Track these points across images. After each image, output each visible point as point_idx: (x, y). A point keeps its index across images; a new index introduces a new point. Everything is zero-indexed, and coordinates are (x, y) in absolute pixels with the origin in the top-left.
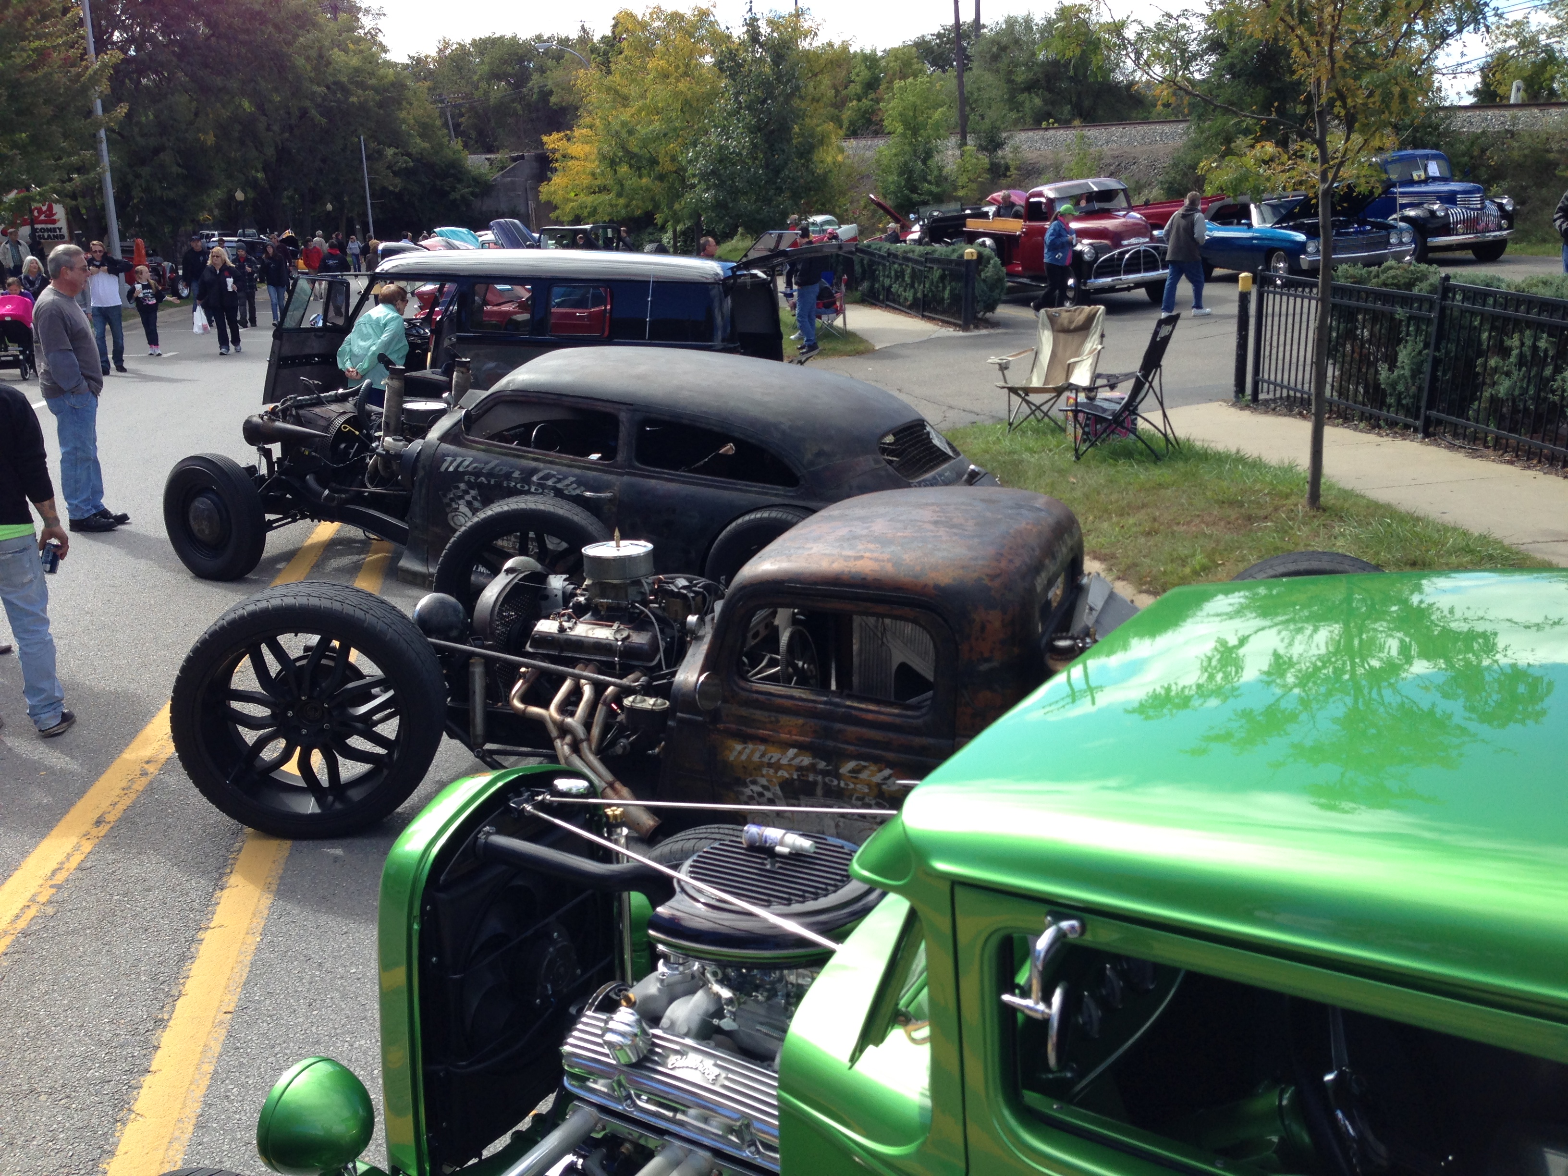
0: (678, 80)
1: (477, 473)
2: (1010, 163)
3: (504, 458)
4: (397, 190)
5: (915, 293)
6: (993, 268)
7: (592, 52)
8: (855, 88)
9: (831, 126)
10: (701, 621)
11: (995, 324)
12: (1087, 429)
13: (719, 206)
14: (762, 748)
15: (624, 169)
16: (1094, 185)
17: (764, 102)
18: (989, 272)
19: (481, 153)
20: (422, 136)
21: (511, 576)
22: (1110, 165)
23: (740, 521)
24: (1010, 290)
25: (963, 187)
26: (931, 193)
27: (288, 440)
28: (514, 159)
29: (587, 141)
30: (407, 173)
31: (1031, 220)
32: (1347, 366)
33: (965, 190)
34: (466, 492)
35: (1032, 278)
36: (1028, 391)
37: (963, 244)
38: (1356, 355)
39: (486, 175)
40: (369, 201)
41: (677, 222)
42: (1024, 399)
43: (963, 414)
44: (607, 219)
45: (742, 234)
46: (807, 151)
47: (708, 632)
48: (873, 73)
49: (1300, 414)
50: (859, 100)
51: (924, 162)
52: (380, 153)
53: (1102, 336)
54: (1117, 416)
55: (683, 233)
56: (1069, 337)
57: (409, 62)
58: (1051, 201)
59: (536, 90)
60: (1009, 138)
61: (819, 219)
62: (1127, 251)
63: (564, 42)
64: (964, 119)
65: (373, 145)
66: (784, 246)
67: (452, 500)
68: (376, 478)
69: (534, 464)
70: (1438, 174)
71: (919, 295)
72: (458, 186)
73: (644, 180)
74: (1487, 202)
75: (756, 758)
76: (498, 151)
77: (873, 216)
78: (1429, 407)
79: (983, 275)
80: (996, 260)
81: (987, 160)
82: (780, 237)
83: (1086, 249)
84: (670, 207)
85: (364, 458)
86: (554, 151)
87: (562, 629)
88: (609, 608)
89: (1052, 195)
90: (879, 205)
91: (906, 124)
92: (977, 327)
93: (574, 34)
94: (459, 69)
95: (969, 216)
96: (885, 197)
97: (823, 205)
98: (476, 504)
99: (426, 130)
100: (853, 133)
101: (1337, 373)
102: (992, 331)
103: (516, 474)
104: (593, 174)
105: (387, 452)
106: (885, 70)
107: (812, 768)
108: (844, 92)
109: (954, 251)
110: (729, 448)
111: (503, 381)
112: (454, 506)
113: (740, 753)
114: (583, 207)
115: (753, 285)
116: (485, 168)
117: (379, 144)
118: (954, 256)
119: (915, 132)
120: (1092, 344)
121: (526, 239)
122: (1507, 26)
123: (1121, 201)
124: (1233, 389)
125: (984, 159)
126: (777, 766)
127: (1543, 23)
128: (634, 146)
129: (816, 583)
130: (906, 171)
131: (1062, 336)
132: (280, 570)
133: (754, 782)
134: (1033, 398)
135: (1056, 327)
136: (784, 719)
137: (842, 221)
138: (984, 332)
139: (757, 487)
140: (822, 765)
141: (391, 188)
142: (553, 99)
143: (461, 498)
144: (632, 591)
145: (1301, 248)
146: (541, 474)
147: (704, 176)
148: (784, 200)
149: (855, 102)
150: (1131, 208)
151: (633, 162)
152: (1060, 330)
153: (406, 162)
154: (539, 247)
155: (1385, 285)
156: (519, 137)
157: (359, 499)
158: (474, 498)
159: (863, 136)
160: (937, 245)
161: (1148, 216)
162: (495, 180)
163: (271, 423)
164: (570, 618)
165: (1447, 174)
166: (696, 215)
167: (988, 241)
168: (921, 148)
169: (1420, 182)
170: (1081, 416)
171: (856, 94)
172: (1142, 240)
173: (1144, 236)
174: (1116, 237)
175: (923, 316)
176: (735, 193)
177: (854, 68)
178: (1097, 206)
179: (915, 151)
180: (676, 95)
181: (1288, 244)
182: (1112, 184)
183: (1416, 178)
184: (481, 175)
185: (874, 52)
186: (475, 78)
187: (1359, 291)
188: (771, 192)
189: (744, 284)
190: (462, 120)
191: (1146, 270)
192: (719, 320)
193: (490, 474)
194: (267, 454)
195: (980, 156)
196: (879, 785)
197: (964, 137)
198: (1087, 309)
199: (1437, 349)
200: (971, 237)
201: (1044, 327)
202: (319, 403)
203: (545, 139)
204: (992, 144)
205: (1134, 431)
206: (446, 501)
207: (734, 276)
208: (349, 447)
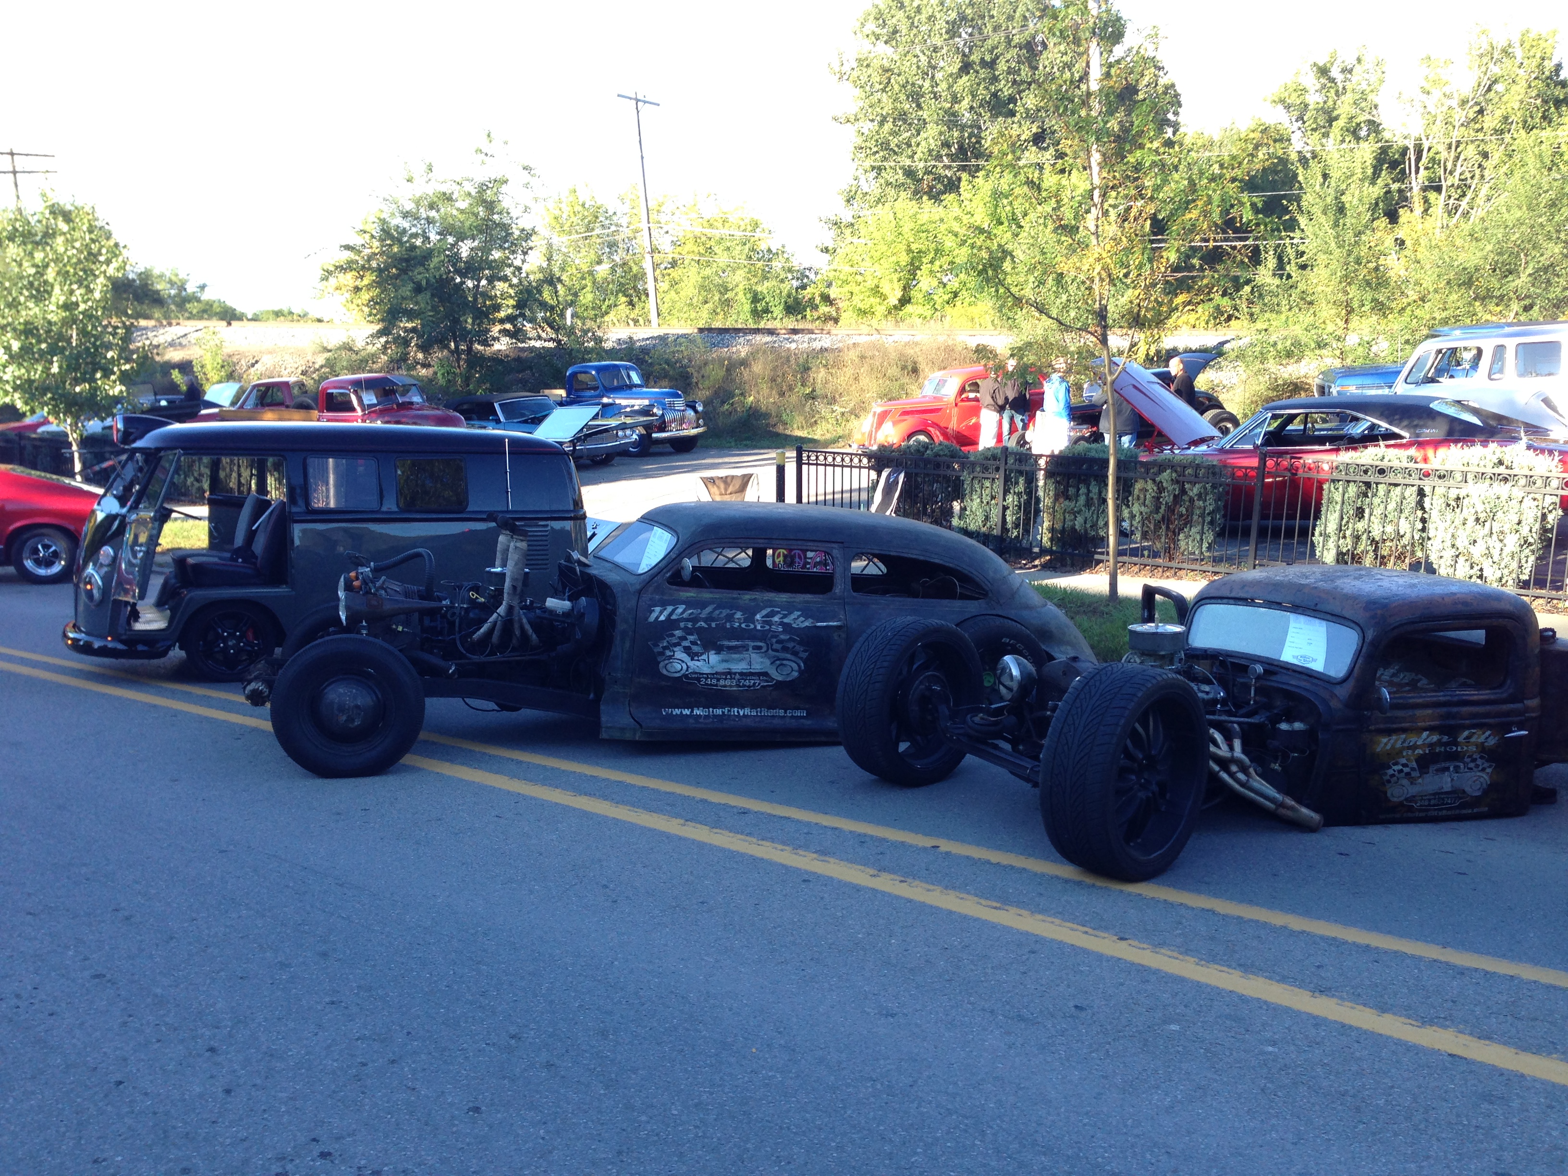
14: (1403, 736)
31: (331, 411)
34: (684, 638)
67: (665, 648)
69: (753, 604)
75: (1398, 745)
103: (739, 615)
107: (1439, 743)
113: (1386, 744)
126: (1414, 747)
133: (1396, 764)
136: (1419, 713)
140: (1445, 738)
143: (677, 644)
146: (764, 612)
178: (400, 399)
196: (1483, 743)
206: (658, 650)
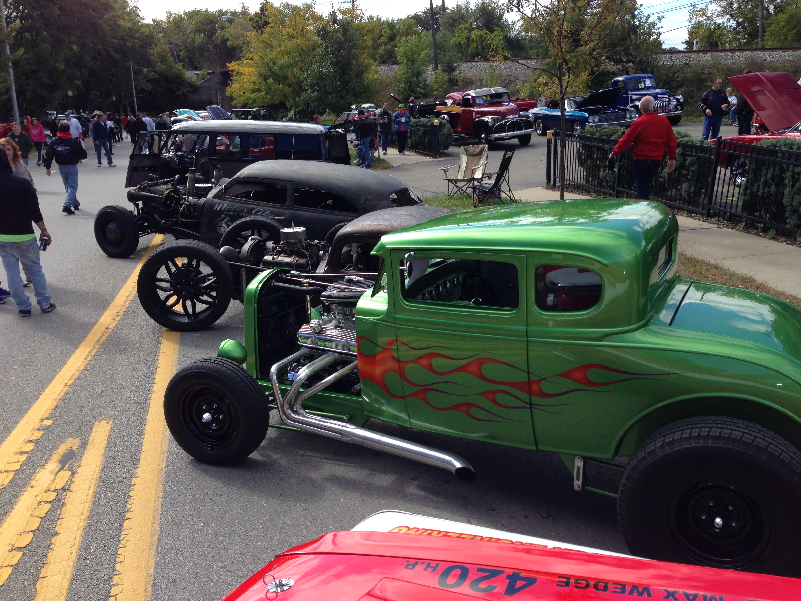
0: (298, 39)
1: (229, 211)
2: (458, 78)
3: (240, 204)
4: (149, 89)
5: (412, 141)
6: (448, 128)
7: (250, 21)
8: (384, 40)
9: (371, 61)
10: (324, 253)
11: (448, 155)
12: (479, 196)
13: (319, 99)
15: (271, 80)
16: (493, 90)
17: (339, 51)
18: (445, 131)
19: (191, 70)
20: (162, 62)
21: (253, 241)
22: (506, 80)
23: (336, 226)
24: (456, 140)
25: (436, 90)
26: (421, 93)
27: (145, 199)
28: (210, 74)
29: (249, 66)
30: (153, 81)
31: (465, 107)
32: (588, 170)
33: (437, 92)
34: (225, 218)
35: (466, 134)
36: (456, 181)
37: (433, 118)
38: (592, 165)
39: (195, 82)
40: (135, 95)
41: (298, 107)
42: (455, 185)
43: (431, 194)
44: (261, 105)
45: (328, 113)
46: (360, 74)
47: (327, 258)
48: (393, 32)
49: (571, 191)
50: (386, 45)
51: (417, 77)
52: (140, 71)
53: (487, 157)
54: (490, 190)
55: (299, 112)
56: (473, 158)
57: (152, 23)
58: (473, 97)
59: (220, 38)
60: (457, 66)
61: (366, 105)
62: (508, 121)
63: (234, 13)
64: (436, 55)
65: (136, 67)
66: (350, 118)
67: (219, 222)
68: (183, 215)
69: (253, 206)
70: (650, 85)
71: (414, 142)
72: (181, 88)
73: (281, 86)
74: (671, 98)
76: (201, 70)
77: (393, 104)
78: (618, 186)
79: (442, 132)
80: (448, 125)
81: (448, 77)
82: (349, 115)
83: (490, 120)
84: (294, 100)
85: (178, 207)
86: (233, 71)
87: (273, 258)
88: (291, 251)
89: (474, 95)
90: (395, 98)
91: (408, 60)
92: (440, 157)
93: (239, 9)
94: (179, 27)
95: (438, 105)
96: (399, 94)
97: (368, 98)
98: (229, 223)
99: (163, 59)
100: (383, 62)
101: (585, 173)
102: (447, 158)
103: (246, 211)
104: (254, 83)
105: (190, 203)
106: (398, 31)
108: (378, 41)
109: (429, 121)
110: (330, 202)
111: (239, 173)
112: (220, 224)
114: (249, 99)
115: (338, 135)
116: (194, 78)
117: (140, 66)
118: (429, 124)
119: (413, 64)
120: (483, 161)
121: (224, 115)
122: (697, 11)
123: (505, 98)
124: (546, 181)
125: (446, 77)
127: (714, 9)
128: (276, 69)
129: (364, 234)
130: (408, 81)
131: (470, 157)
132: (143, 255)
134: (460, 184)
135: (468, 154)
137: (377, 107)
138: (443, 159)
139: (342, 213)
141: (146, 89)
142: (229, 43)
143: (223, 221)
144: (299, 245)
145: (586, 120)
146: (256, 210)
147: (312, 86)
148: (350, 97)
149: (383, 47)
150: (511, 101)
151: (275, 77)
152: (470, 155)
153: (153, 75)
154: (231, 119)
155: (602, 135)
156: (211, 62)
157: (177, 224)
158: (228, 221)
159: (387, 64)
160: (423, 119)
161: (518, 105)
162: (200, 84)
163: (139, 193)
164: (276, 255)
165: (654, 85)
166: (307, 104)
167: (446, 117)
168: (416, 71)
169: (642, 89)
170: (477, 191)
171: (384, 42)
172: (515, 116)
173: (516, 114)
174: (503, 115)
175: (416, 152)
176: (327, 94)
177: (383, 29)
178: (495, 100)
179: (413, 72)
180: (297, 46)
181: (582, 118)
182: (502, 90)
183: (640, 87)
184: (193, 82)
185: (393, 21)
186: (188, 32)
187: (592, 138)
188: (344, 93)
189: (334, 135)
190: (181, 53)
191: (517, 130)
192: (324, 152)
193: (235, 211)
194: (137, 206)
195: (444, 75)
197: (436, 65)
198: (481, 146)
199: (621, 162)
200: (438, 115)
201: (463, 154)
202: (158, 184)
203: (228, 65)
204: (450, 69)
205: (499, 197)
206: (216, 222)
207: (330, 132)
208: (171, 202)
